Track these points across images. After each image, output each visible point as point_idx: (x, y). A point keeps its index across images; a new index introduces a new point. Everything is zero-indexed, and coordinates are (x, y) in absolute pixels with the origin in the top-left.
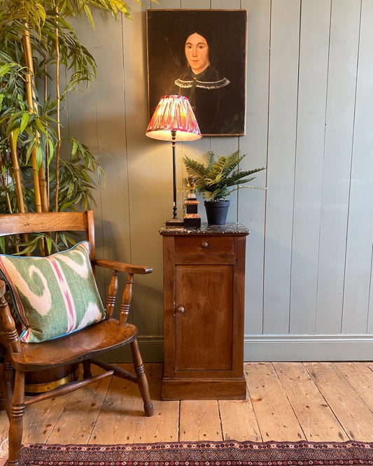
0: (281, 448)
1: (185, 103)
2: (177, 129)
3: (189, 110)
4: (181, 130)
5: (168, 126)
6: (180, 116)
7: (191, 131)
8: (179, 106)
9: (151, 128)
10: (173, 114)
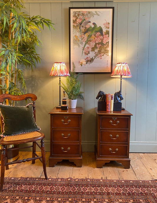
1: (126, 65)
2: (122, 75)
3: (127, 68)
4: (124, 75)
5: (119, 74)
6: (124, 70)
7: (128, 76)
8: (124, 66)
9: (113, 74)
10: (121, 69)
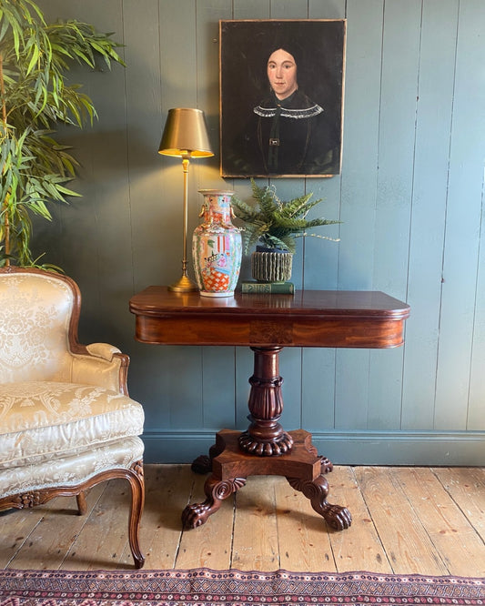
0: (294, 580)
